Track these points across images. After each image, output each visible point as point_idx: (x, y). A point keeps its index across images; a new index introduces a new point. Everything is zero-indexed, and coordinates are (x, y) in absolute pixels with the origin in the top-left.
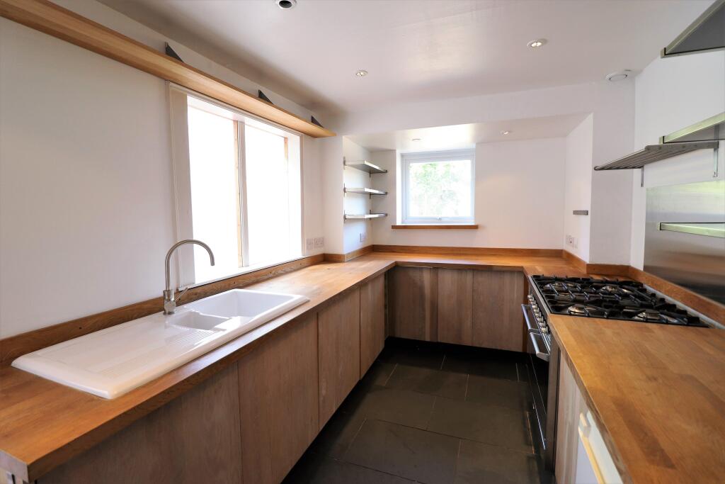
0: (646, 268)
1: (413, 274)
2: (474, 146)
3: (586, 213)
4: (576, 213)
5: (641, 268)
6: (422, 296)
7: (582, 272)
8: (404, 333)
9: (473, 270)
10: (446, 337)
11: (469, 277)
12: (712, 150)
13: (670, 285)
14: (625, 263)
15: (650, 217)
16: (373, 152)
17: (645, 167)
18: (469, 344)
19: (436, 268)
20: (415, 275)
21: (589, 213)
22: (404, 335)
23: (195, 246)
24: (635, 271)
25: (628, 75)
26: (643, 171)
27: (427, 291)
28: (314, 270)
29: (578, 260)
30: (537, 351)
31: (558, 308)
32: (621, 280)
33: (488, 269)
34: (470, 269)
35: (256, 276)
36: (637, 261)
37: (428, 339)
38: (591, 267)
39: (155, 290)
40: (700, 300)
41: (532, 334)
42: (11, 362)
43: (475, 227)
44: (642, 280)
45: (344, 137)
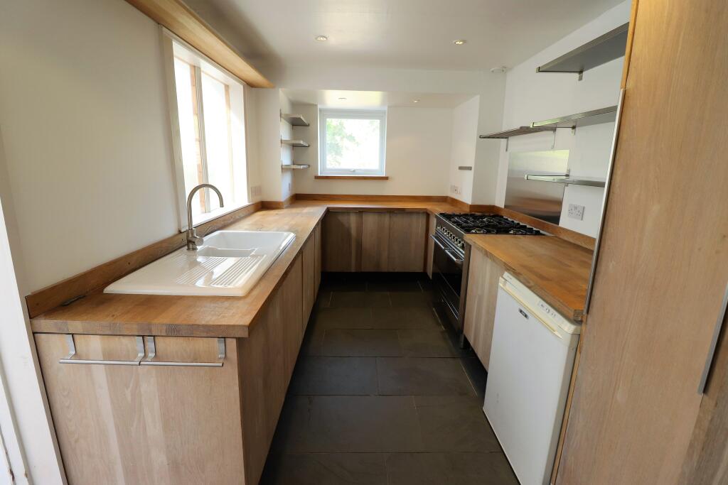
0: (505, 206)
1: (341, 218)
2: (386, 108)
3: (470, 168)
4: (461, 168)
5: (503, 206)
6: (349, 234)
7: (467, 210)
8: (334, 267)
9: (390, 212)
10: (368, 267)
11: (386, 218)
12: (552, 132)
13: (521, 215)
14: (492, 204)
15: (510, 172)
16: (295, 105)
17: (510, 138)
18: (386, 270)
19: (361, 212)
20: (342, 219)
21: (473, 169)
22: (333, 270)
23: (211, 190)
24: (498, 209)
25: (504, 70)
26: (508, 141)
27: (353, 232)
28: (264, 215)
29: (462, 203)
30: (455, 259)
31: (468, 231)
32: (492, 214)
33: (402, 211)
34: (388, 212)
35: (224, 220)
36: (500, 202)
37: (353, 270)
38: (472, 207)
39: (167, 230)
40: (540, 222)
41: (447, 251)
42: (103, 290)
43: (386, 178)
44: (503, 214)
45: (280, 90)
